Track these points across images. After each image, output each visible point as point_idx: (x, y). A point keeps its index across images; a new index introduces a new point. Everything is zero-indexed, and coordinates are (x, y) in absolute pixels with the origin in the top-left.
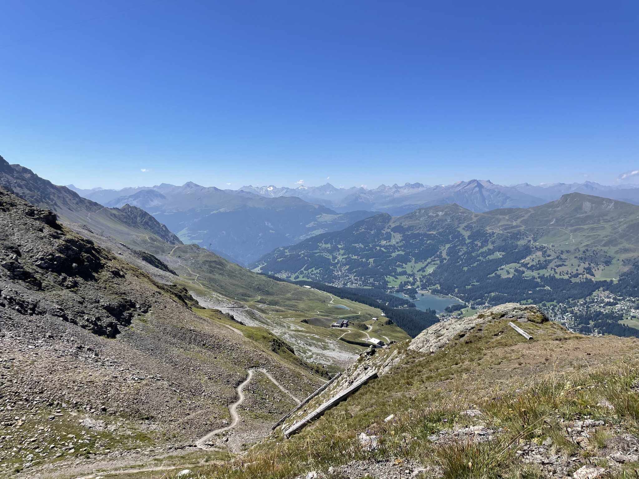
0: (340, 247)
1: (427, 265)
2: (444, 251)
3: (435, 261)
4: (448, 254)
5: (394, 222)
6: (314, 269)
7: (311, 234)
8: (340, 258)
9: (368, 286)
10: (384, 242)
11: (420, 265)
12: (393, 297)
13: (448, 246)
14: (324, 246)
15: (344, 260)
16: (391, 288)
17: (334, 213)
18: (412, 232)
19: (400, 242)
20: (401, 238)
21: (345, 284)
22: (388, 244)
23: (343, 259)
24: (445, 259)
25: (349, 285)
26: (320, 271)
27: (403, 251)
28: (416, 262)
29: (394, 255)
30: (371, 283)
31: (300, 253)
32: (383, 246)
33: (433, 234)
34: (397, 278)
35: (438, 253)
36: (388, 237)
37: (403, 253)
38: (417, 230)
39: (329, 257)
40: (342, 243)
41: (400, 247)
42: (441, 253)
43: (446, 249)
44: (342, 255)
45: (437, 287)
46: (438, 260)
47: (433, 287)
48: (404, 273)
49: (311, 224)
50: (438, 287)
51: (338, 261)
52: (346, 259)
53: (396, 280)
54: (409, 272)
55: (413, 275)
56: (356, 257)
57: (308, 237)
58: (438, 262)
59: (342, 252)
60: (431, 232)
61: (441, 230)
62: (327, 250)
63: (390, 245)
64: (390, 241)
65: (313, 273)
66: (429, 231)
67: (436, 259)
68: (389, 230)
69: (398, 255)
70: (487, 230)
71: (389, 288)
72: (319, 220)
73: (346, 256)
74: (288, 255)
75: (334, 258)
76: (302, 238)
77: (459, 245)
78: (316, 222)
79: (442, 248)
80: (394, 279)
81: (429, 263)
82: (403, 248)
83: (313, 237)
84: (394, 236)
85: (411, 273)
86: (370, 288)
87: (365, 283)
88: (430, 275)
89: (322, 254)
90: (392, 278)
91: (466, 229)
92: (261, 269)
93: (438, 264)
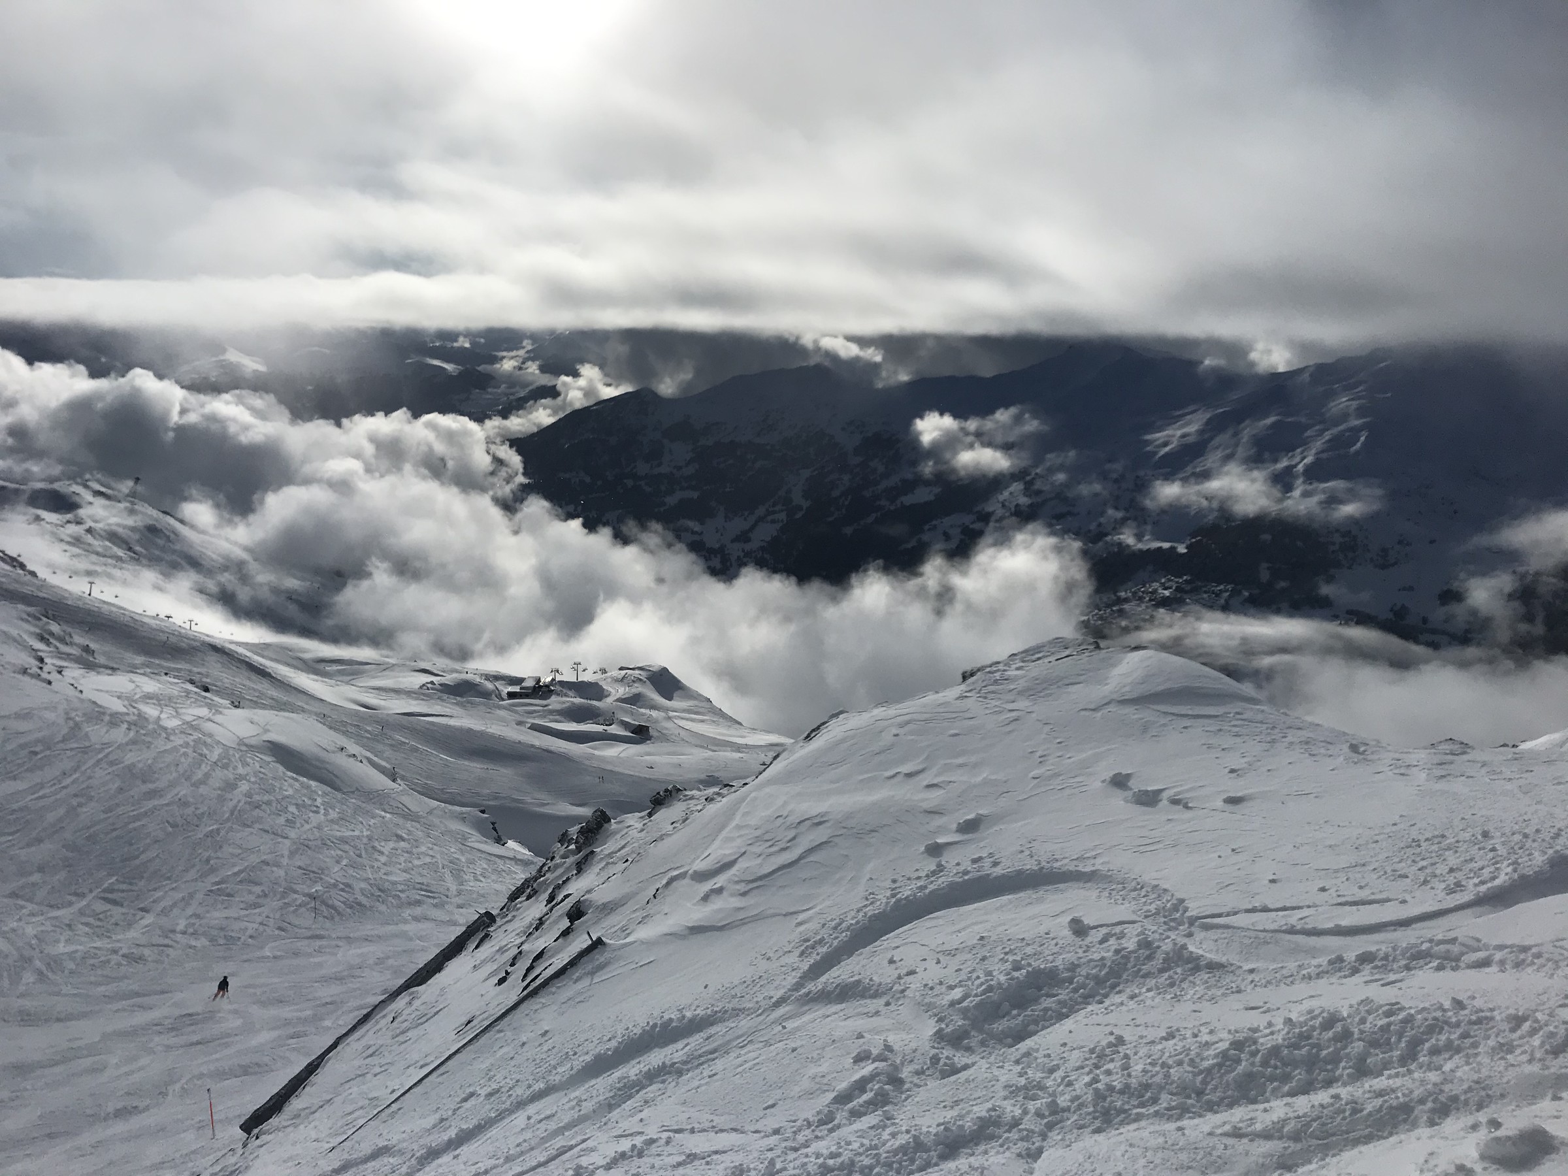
1: (756, 524)
2: (796, 486)
3: (774, 512)
4: (806, 495)
5: (668, 414)
11: (739, 524)
13: (805, 474)
18: (716, 438)
19: (687, 465)
20: (688, 456)
22: (656, 471)
24: (800, 508)
27: (694, 489)
28: (727, 518)
29: (671, 500)
32: (644, 478)
33: (767, 444)
35: (782, 493)
36: (656, 454)
37: (695, 495)
38: (729, 434)
41: (686, 479)
42: (789, 491)
43: (802, 481)
46: (782, 511)
58: (783, 516)
60: (765, 439)
63: (660, 475)
64: (659, 464)
66: (758, 436)
67: (777, 508)
68: (658, 435)
69: (682, 500)
77: (831, 472)
79: (792, 479)
81: (761, 519)
82: (693, 483)
84: (670, 451)
91: (849, 430)
93: (782, 521)
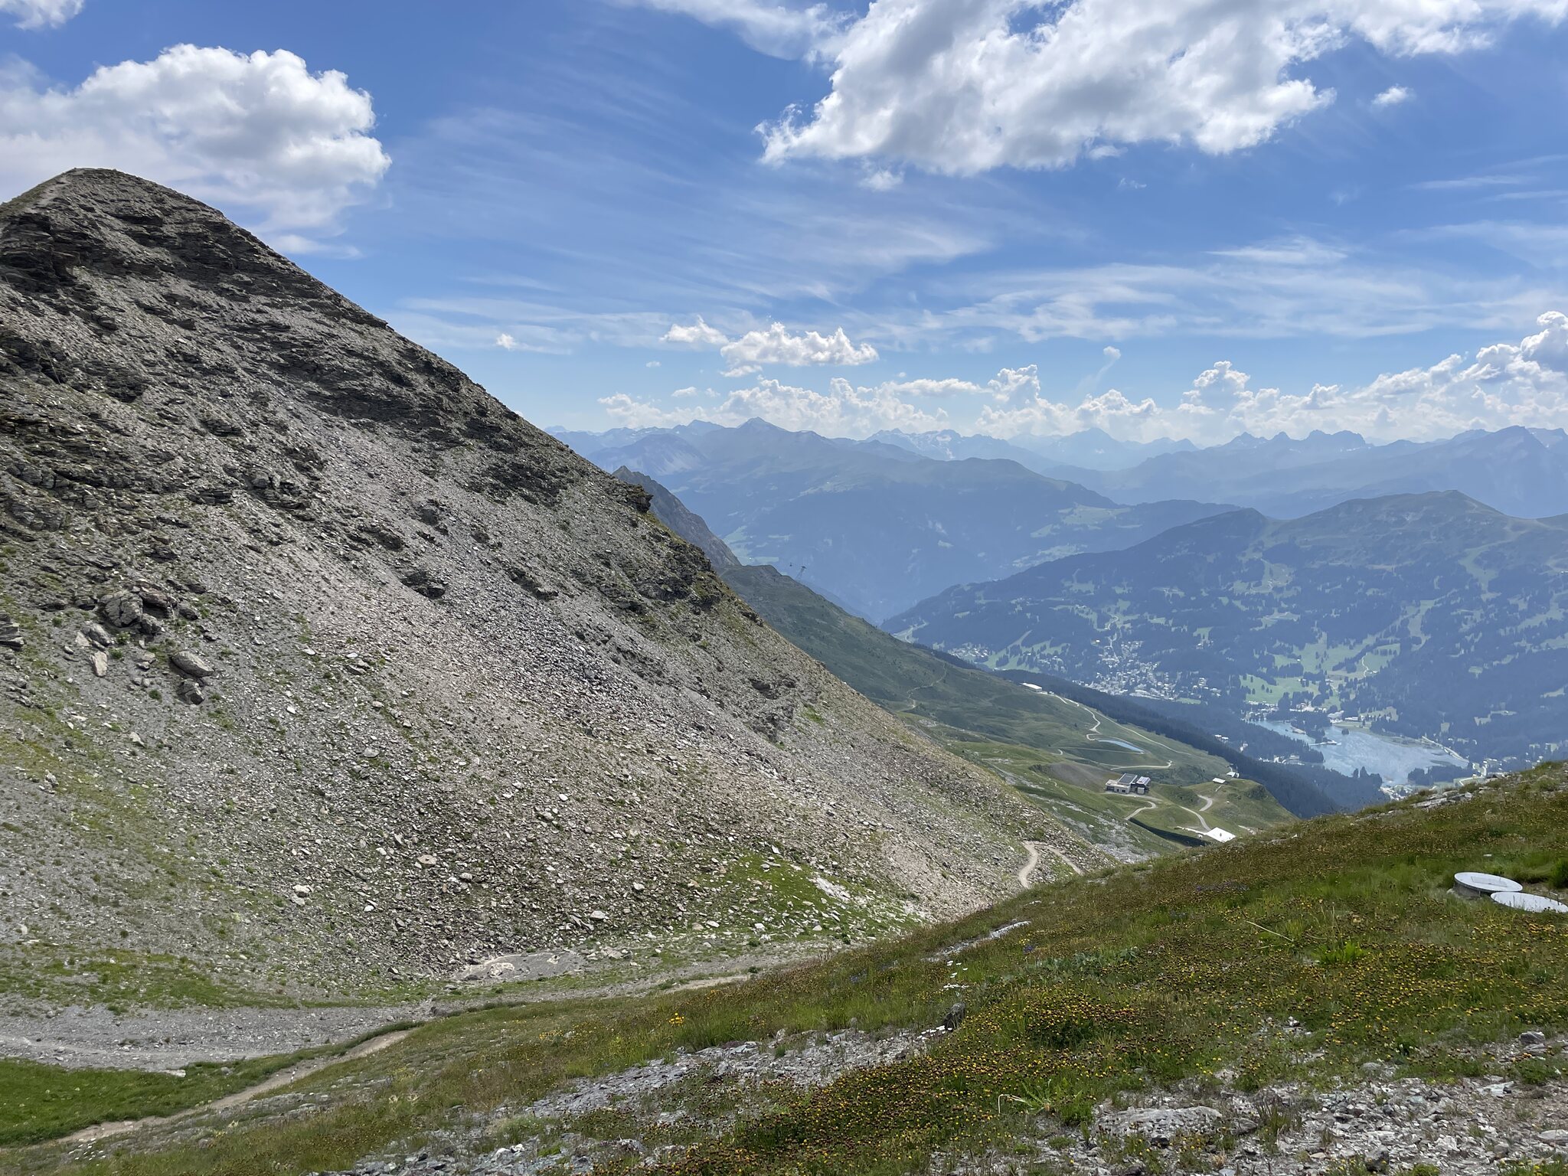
0: (1119, 591)
1: (1362, 654)
2: (1415, 617)
3: (1386, 643)
4: (1425, 629)
5: (1273, 535)
6: (1047, 643)
7: (1043, 556)
8: (1118, 620)
9: (1191, 697)
10: (1239, 587)
11: (1342, 653)
12: (1263, 730)
13: (1427, 605)
14: (1076, 587)
15: (1128, 626)
16: (1256, 708)
17: (1106, 503)
18: (1324, 562)
19: (1289, 588)
20: (1290, 580)
21: (1131, 688)
22: (1253, 592)
23: (1125, 623)
24: (1417, 641)
25: (1140, 692)
26: (1063, 649)
27: (1294, 612)
28: (1330, 644)
29: (1268, 621)
30: (1199, 690)
31: (1013, 602)
32: (1240, 597)
33: (1384, 571)
34: (1274, 683)
35: (1397, 623)
36: (1255, 575)
37: (1295, 618)
38: (1339, 559)
39: (1089, 617)
40: (1125, 583)
41: (1287, 601)
42: (1405, 622)
43: (1423, 613)
44: (1125, 613)
45: (1390, 715)
46: (1396, 642)
47: (1376, 714)
48: (1295, 671)
49: (1046, 531)
50: (1392, 714)
51: (1114, 626)
52: (1133, 622)
53: (1271, 687)
54: (1309, 667)
55: (1320, 677)
56: (1161, 621)
57: (1037, 563)
58: (1396, 647)
59: (1124, 605)
60: (1382, 566)
61: (1408, 562)
62: (1082, 598)
63: (1258, 595)
64: (1258, 585)
65: (1045, 652)
66: (1374, 563)
67: (1390, 639)
68: (1257, 556)
69: (1280, 622)
70: (1548, 568)
71: (1249, 707)
72: (1068, 521)
73: (1135, 617)
74: (982, 605)
75: (1103, 619)
76: (1019, 565)
77: (1459, 606)
78: (1057, 527)
79: (1411, 610)
80: (1267, 685)
81: (1369, 649)
82: (1294, 606)
83: (1047, 565)
84: (1271, 573)
85: (1316, 672)
86: (1198, 702)
87: (1185, 687)
88: (1368, 679)
89: (1070, 607)
90: (1258, 682)
91: (1485, 562)
92: (915, 634)
93: (1395, 652)
